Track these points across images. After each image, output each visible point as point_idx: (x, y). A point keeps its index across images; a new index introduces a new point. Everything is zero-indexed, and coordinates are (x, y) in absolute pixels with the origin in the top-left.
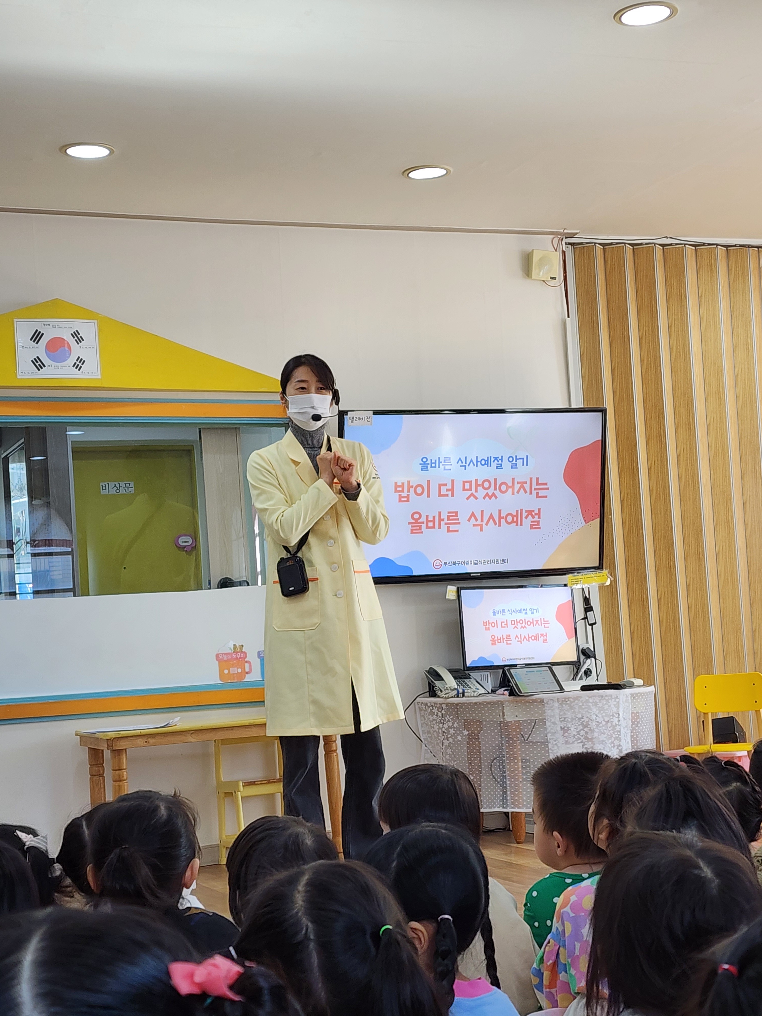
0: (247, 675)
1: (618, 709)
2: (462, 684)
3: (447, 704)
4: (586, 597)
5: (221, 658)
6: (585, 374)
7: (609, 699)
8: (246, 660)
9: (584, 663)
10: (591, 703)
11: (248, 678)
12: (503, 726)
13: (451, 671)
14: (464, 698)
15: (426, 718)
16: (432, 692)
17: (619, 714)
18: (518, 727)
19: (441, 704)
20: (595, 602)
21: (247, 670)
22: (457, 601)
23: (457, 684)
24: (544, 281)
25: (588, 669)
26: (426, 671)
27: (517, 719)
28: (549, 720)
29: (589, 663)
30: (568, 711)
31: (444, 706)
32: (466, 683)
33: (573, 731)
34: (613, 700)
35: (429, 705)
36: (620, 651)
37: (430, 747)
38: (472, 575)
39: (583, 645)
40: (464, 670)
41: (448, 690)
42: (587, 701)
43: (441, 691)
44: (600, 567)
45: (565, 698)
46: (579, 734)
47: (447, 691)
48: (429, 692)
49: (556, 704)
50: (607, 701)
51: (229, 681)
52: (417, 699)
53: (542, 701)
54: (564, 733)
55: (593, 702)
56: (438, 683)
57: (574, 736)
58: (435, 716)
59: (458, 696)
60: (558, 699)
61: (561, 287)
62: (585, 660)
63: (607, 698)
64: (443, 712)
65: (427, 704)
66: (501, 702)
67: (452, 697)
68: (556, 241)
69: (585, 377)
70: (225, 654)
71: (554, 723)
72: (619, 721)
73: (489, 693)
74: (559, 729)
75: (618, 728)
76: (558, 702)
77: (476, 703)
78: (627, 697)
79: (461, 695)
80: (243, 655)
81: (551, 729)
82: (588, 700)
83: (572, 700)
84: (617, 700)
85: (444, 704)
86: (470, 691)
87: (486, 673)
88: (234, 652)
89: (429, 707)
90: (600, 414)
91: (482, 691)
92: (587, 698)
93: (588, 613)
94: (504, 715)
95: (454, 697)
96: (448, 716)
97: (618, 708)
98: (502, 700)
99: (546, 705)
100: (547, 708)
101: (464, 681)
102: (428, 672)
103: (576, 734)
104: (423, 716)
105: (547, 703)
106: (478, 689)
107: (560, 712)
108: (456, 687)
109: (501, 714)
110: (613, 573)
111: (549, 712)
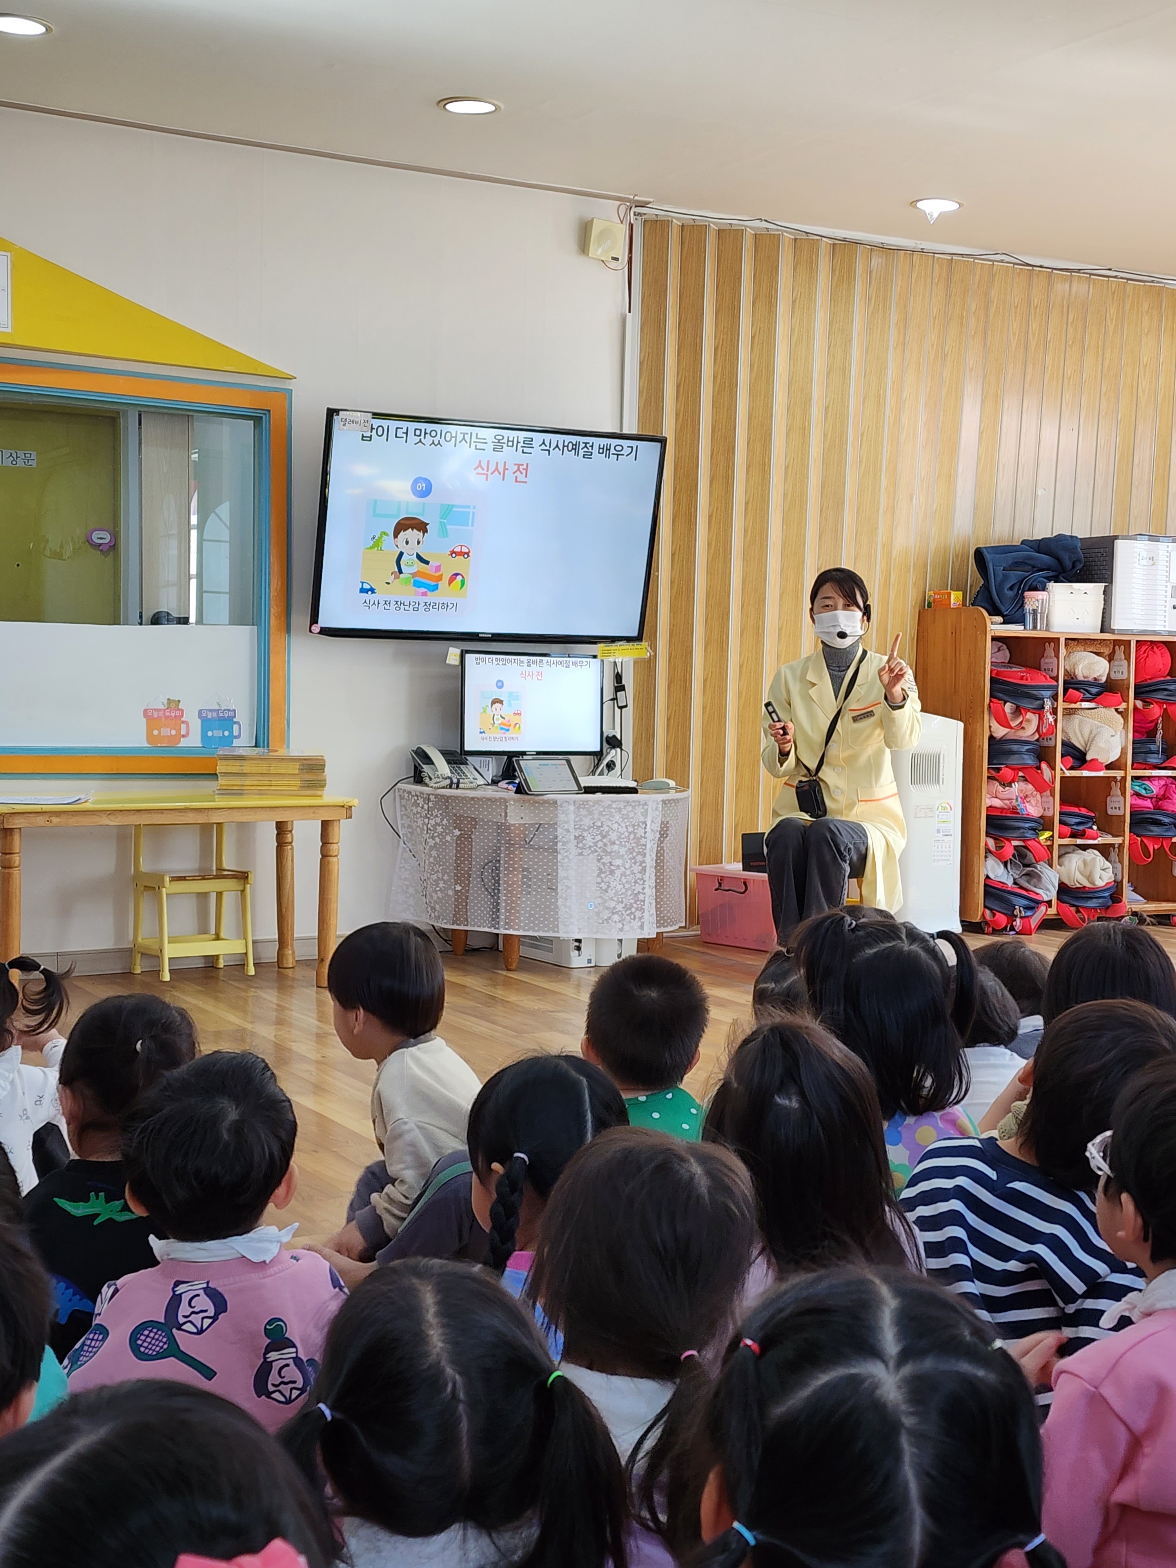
0: (182, 739)
1: (646, 818)
2: (456, 771)
3: (436, 796)
4: (618, 673)
5: (150, 714)
6: (643, 388)
7: (636, 805)
8: (182, 719)
9: (608, 754)
10: (614, 808)
11: (184, 743)
12: (502, 828)
13: (444, 753)
14: (459, 791)
15: (409, 810)
16: (418, 778)
17: (646, 825)
18: (523, 832)
19: (429, 795)
20: (628, 681)
21: (183, 732)
22: (460, 667)
23: (451, 770)
24: (603, 261)
25: (612, 761)
26: (413, 751)
27: (522, 822)
28: (561, 826)
29: (613, 754)
30: (585, 816)
31: (432, 798)
32: (462, 770)
33: (589, 841)
34: (641, 807)
35: (413, 793)
36: (651, 740)
37: (409, 845)
38: (480, 635)
39: (608, 732)
40: (461, 754)
41: (439, 778)
42: (609, 806)
43: (431, 779)
44: (639, 638)
45: (584, 802)
46: (596, 846)
47: (438, 780)
48: (414, 777)
49: (572, 808)
50: (634, 807)
51: (159, 745)
52: (399, 784)
53: (555, 802)
54: (578, 843)
55: (617, 808)
56: (426, 768)
57: (590, 847)
58: (419, 809)
59: (451, 787)
60: (574, 802)
61: (624, 271)
62: (608, 750)
63: (633, 804)
64: (430, 804)
65: (411, 793)
66: (504, 799)
67: (443, 788)
68: (623, 209)
69: (643, 391)
70: (156, 710)
71: (568, 831)
72: (645, 833)
73: (488, 785)
74: (572, 837)
75: (643, 841)
76: (575, 805)
77: (473, 799)
78: (658, 804)
79: (454, 786)
80: (178, 713)
81: (563, 837)
82: (611, 805)
83: (591, 803)
84: (646, 807)
85: (433, 794)
86: (466, 780)
87: (487, 759)
88: (167, 708)
89: (413, 796)
90: (658, 445)
91: (481, 781)
92: (610, 803)
93: (618, 694)
94: (506, 816)
95: (446, 788)
96: (436, 811)
97: (645, 815)
98: (506, 797)
99: (559, 808)
100: (561, 812)
101: (459, 768)
102: (416, 752)
103: (592, 845)
104: (405, 806)
105: (561, 805)
106: (476, 779)
107: (576, 818)
108: (450, 775)
109: (503, 814)
110: (653, 646)
111: (562, 817)
